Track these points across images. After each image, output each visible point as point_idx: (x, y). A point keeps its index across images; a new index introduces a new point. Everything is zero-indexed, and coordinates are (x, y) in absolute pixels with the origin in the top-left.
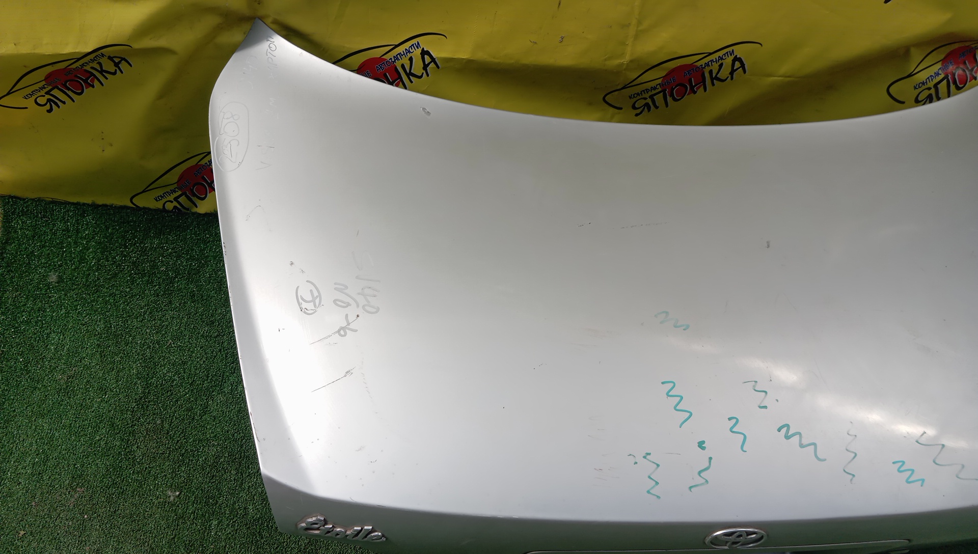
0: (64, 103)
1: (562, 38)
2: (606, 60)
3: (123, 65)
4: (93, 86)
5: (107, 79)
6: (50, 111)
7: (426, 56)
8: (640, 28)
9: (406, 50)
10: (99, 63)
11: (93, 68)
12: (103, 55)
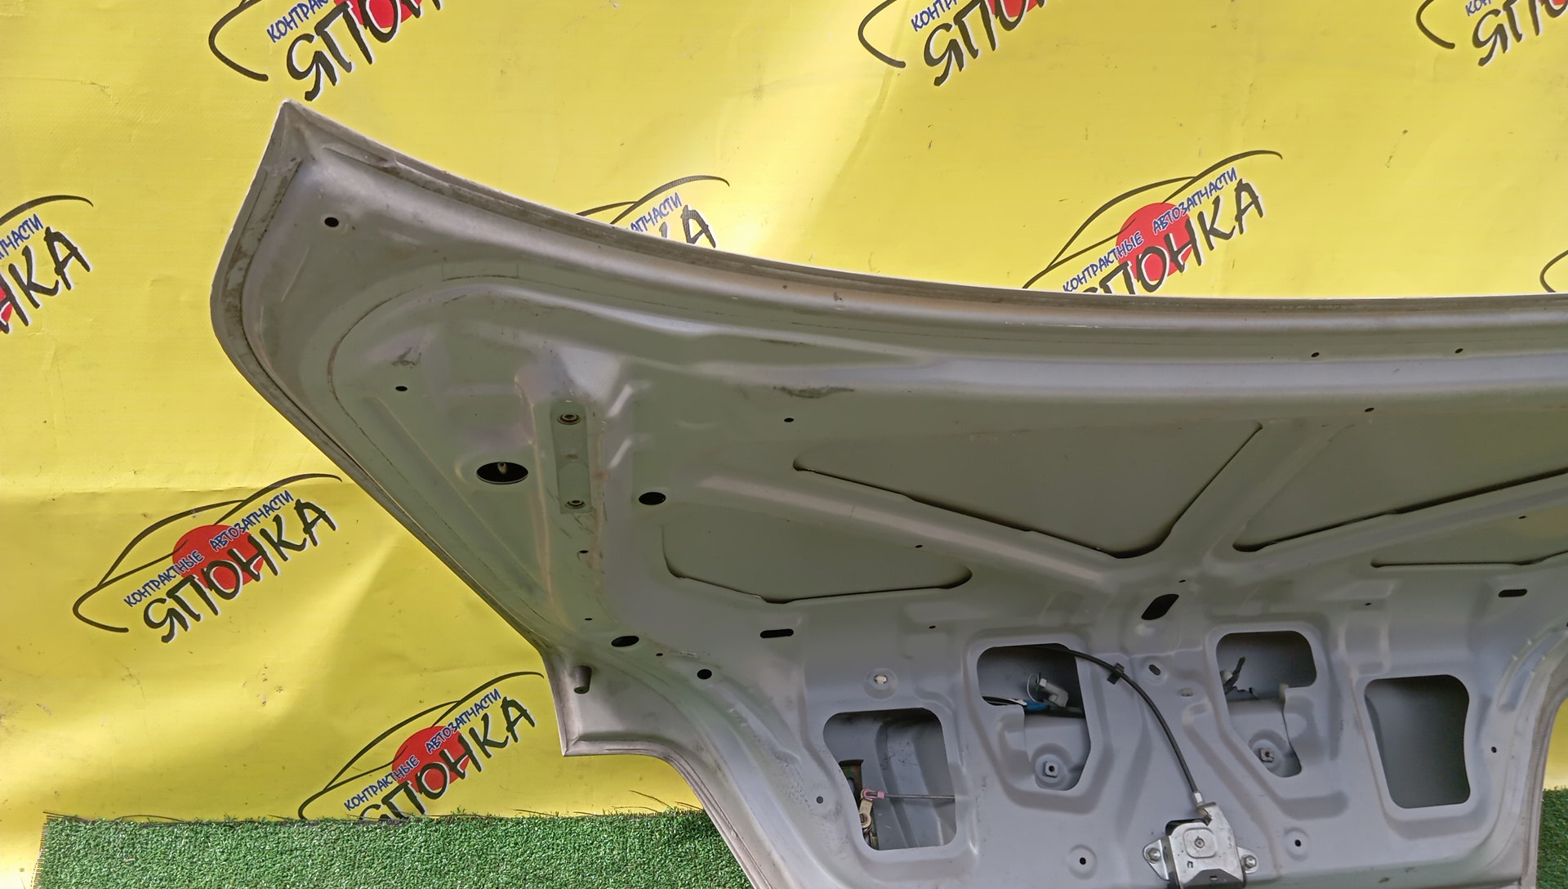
3: (321, 528)
6: (168, 638)
10: (277, 519)
11: (263, 533)
12: (288, 497)
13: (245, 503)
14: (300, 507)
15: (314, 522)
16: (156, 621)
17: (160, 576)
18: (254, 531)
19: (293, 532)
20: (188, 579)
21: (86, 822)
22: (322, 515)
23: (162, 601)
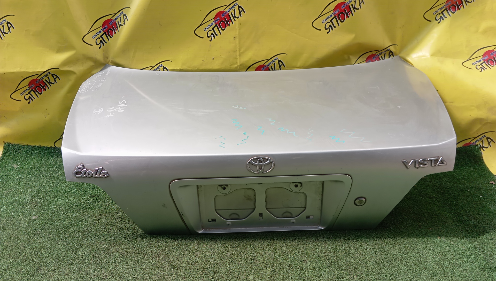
0: (35, 98)
1: (213, 58)
2: (231, 65)
3: (57, 79)
4: (46, 90)
5: (51, 86)
6: (29, 103)
7: (165, 69)
8: (241, 52)
9: (157, 67)
10: (48, 77)
11: (46, 80)
12: (50, 73)
13: (41, 74)
14: (53, 75)
15: (56, 78)
16: (27, 99)
17: (26, 89)
18: (44, 80)
19: (52, 80)
20: (32, 90)
21: (12, 144)
22: (57, 77)
23: (28, 95)
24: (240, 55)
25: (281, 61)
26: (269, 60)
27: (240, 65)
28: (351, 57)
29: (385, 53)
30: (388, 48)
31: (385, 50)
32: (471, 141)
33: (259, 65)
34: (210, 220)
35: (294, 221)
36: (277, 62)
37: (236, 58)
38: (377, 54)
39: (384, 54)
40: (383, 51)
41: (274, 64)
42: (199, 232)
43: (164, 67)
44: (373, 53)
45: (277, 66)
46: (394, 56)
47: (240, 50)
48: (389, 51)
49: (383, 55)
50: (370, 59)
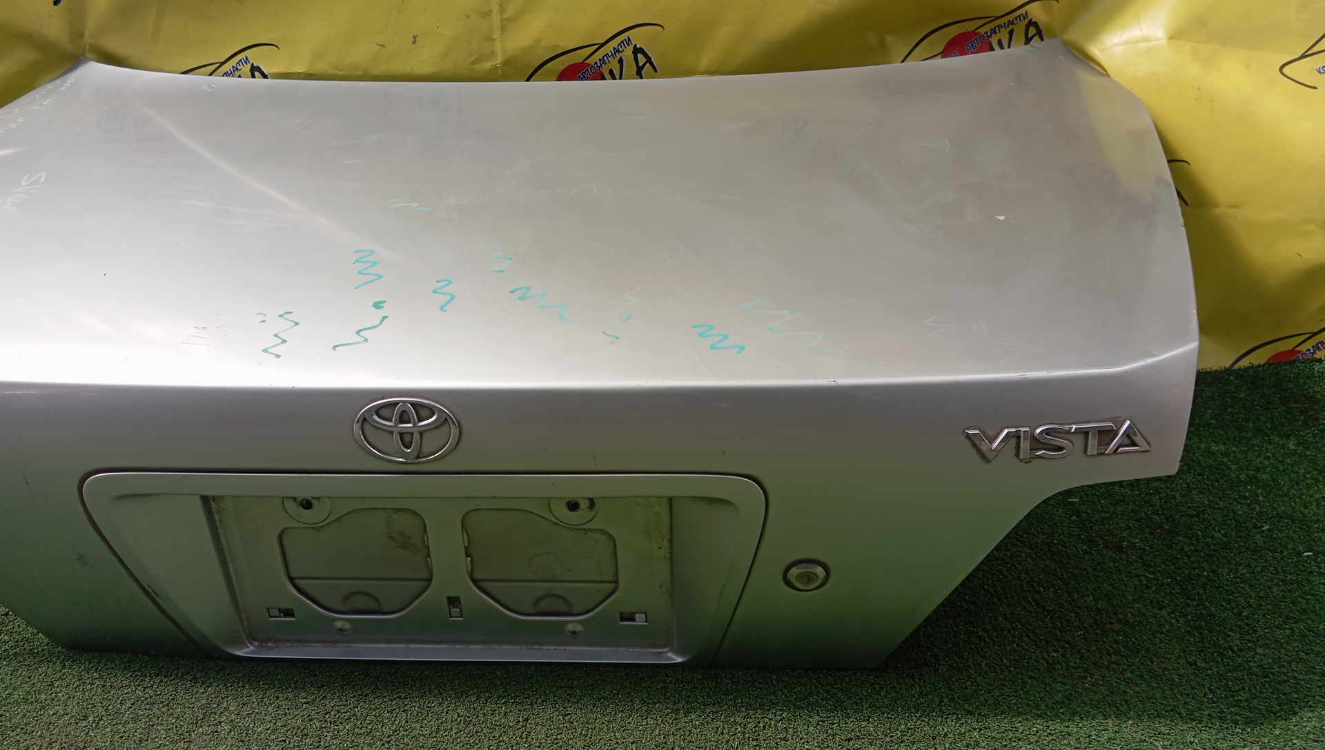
1: (415, 37)
2: (473, 63)
7: (256, 73)
8: (506, 16)
9: (234, 68)
24: (503, 28)
25: (641, 51)
26: (602, 45)
27: (506, 63)
28: (889, 39)
29: (1011, 27)
30: (1022, 11)
31: (1011, 17)
32: (1297, 346)
33: (567, 64)
34: (277, 613)
35: (579, 628)
36: (628, 53)
37: (490, 39)
38: (982, 31)
39: (1008, 30)
40: (1005, 19)
41: (621, 61)
42: (238, 653)
43: (255, 65)
44: (971, 26)
45: (630, 66)
46: (1044, 38)
47: (502, 9)
48: (1027, 21)
49: (1003, 35)
50: (956, 47)
